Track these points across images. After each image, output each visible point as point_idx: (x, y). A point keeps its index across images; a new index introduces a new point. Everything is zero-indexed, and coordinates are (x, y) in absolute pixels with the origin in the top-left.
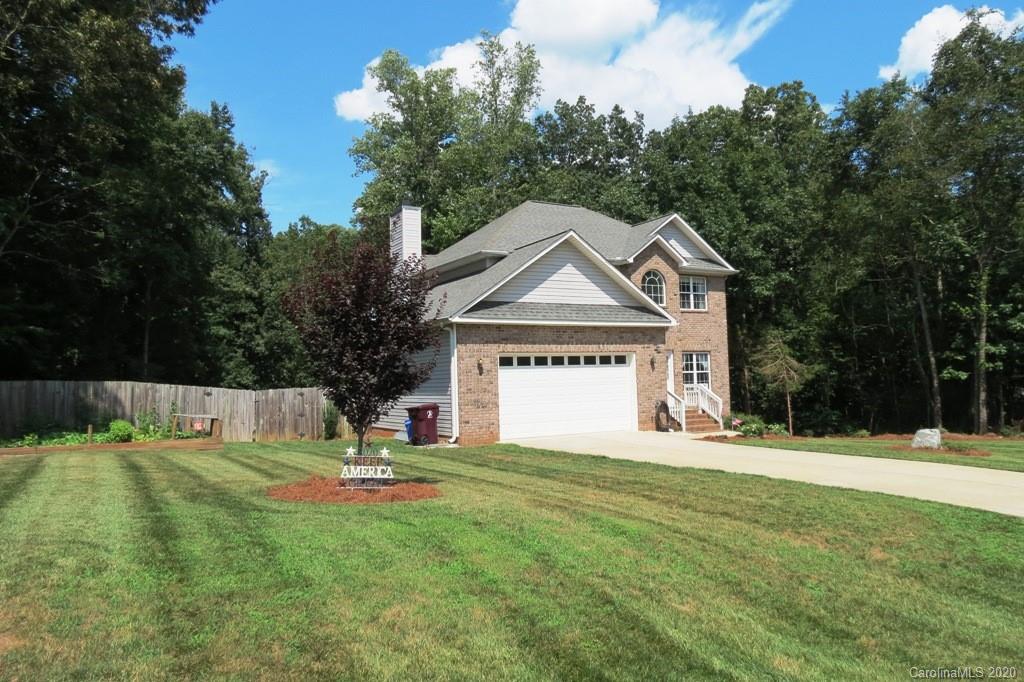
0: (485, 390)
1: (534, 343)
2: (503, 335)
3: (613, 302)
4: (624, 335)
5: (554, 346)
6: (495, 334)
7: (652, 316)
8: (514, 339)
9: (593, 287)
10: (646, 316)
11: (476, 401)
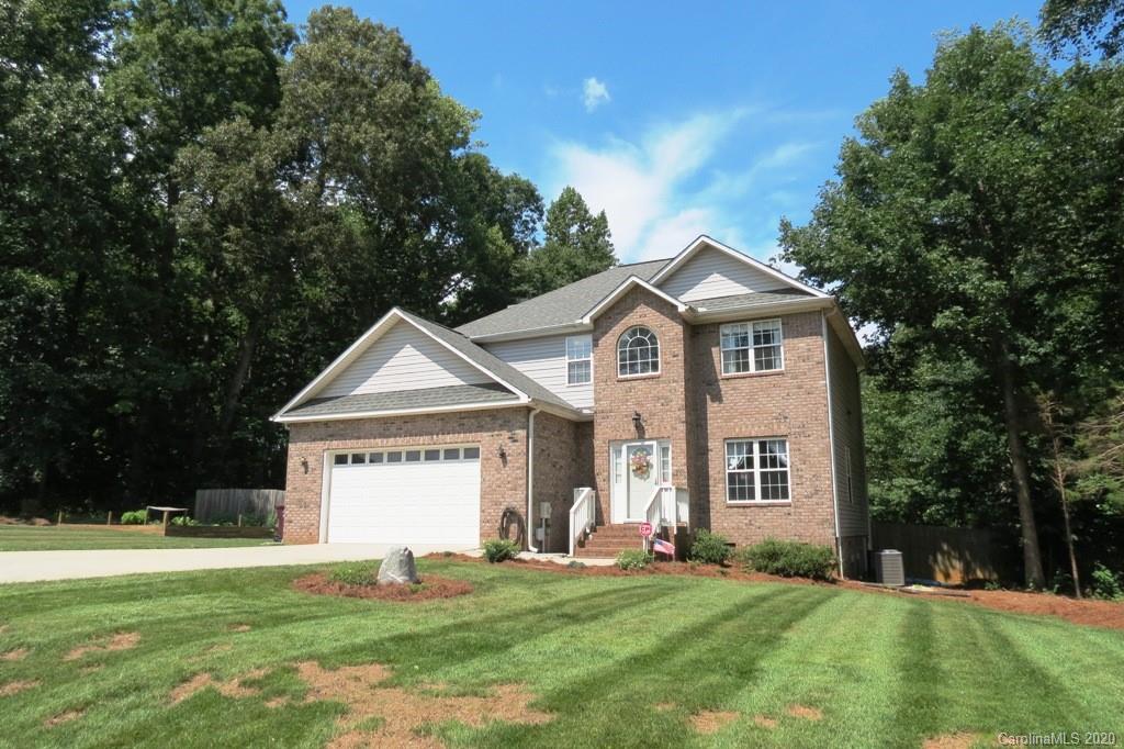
0: (309, 490)
1: (359, 438)
2: (330, 430)
3: (457, 382)
4: (465, 421)
5: (379, 441)
6: (323, 430)
7: (498, 393)
8: (342, 435)
9: (436, 366)
10: (494, 394)
11: (300, 500)
